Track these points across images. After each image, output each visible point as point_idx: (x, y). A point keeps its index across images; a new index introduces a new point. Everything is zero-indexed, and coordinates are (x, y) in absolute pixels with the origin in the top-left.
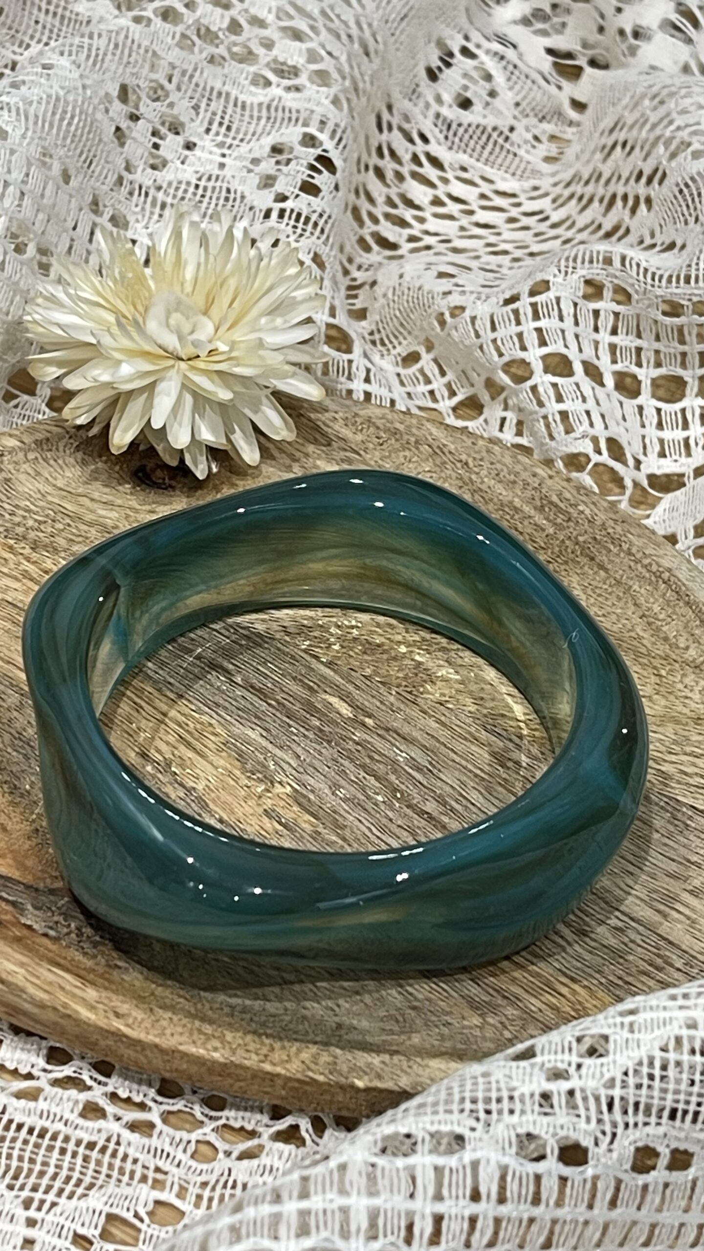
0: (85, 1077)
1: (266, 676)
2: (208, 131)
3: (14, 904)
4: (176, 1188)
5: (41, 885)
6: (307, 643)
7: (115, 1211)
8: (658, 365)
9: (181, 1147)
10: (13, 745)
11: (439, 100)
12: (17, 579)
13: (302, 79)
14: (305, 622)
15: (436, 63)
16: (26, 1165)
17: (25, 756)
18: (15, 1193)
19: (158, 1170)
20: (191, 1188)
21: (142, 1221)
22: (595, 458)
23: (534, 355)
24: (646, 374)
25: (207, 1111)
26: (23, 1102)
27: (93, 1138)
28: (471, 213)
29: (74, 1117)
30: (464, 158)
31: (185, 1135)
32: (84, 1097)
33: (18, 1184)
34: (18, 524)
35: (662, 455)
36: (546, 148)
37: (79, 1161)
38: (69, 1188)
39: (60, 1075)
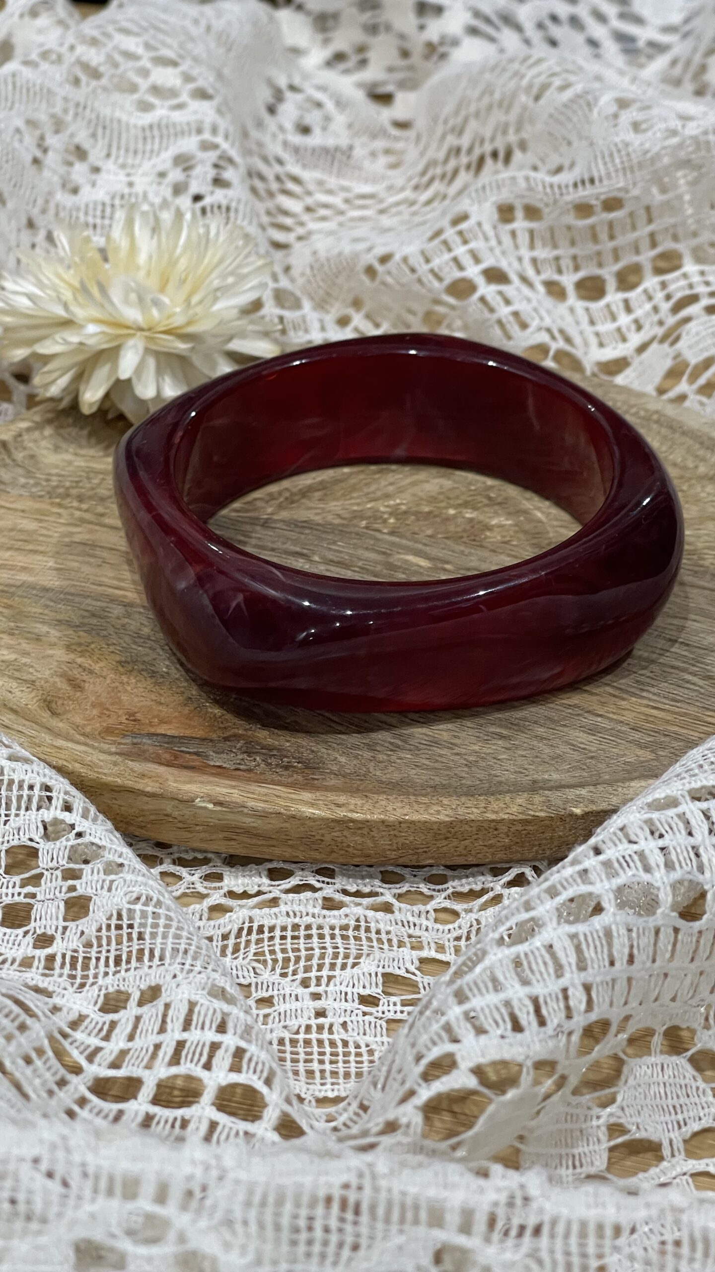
0: (312, 881)
1: (341, 552)
2: (108, 155)
3: (197, 754)
4: (433, 945)
5: (214, 736)
6: (364, 523)
7: (387, 970)
8: (577, 268)
9: (423, 916)
10: (135, 643)
11: (281, 128)
12: (75, 525)
13: (185, 97)
14: (355, 508)
15: (271, 100)
16: (291, 955)
17: (151, 648)
18: (290, 978)
19: (410, 936)
20: (447, 944)
21: (414, 974)
22: (554, 347)
23: (473, 272)
24: (568, 280)
25: (433, 887)
26: (266, 910)
27: (344, 921)
28: (342, 213)
29: (317, 910)
30: (317, 175)
31: (422, 908)
32: (319, 895)
33: (290, 970)
34: (57, 487)
35: (601, 345)
36: (383, 161)
37: (339, 940)
38: (339, 961)
39: (288, 886)
